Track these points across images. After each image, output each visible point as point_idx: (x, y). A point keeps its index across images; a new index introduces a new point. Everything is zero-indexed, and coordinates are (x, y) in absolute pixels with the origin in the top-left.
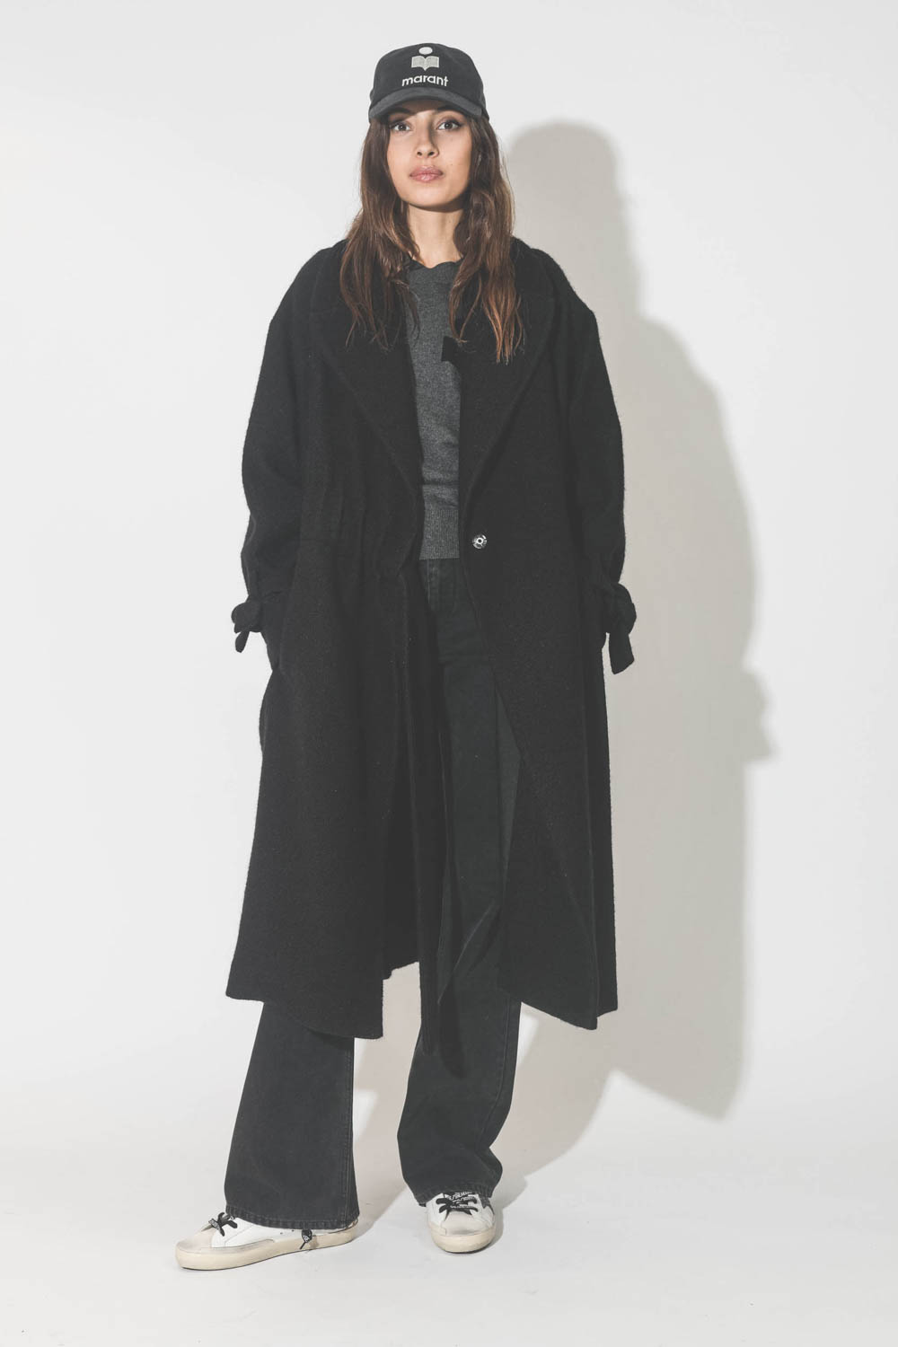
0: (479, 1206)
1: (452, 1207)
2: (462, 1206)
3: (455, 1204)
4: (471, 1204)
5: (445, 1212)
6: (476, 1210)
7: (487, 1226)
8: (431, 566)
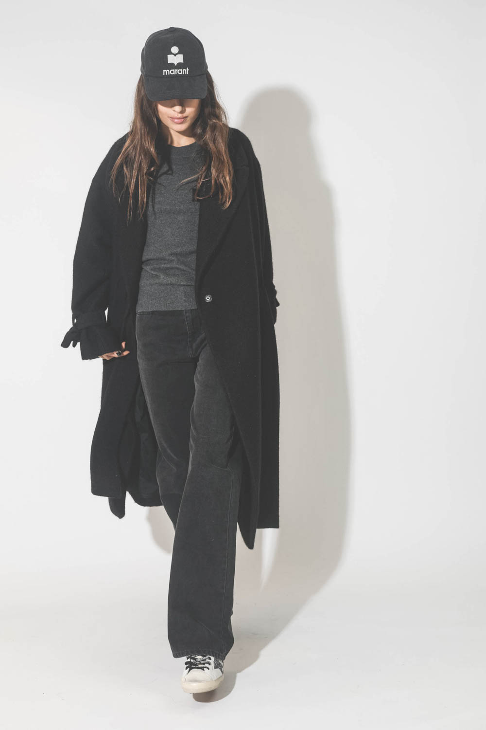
0: (212, 667)
1: (193, 666)
2: (200, 666)
3: (196, 665)
4: (207, 665)
5: (188, 669)
6: (208, 668)
7: (212, 679)
8: (186, 313)
